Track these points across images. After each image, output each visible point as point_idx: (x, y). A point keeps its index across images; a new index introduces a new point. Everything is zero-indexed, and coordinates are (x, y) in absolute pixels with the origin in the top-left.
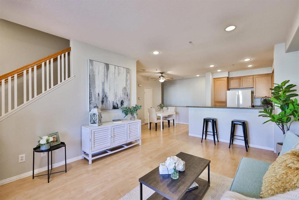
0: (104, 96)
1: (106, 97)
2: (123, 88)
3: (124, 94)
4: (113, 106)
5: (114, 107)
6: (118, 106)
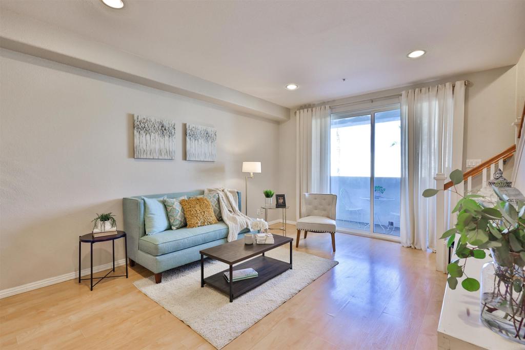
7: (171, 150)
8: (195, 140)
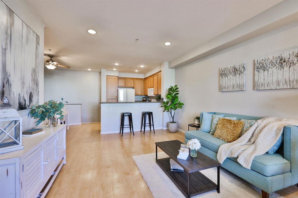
0: (5, 81)
1: (9, 84)
2: (32, 70)
3: (33, 81)
4: (19, 103)
5: (21, 105)
6: (25, 104)
7: (241, 84)
8: (264, 70)
